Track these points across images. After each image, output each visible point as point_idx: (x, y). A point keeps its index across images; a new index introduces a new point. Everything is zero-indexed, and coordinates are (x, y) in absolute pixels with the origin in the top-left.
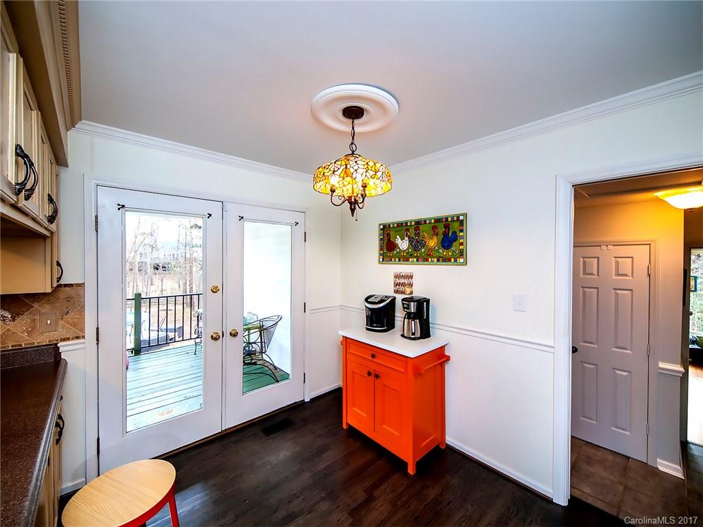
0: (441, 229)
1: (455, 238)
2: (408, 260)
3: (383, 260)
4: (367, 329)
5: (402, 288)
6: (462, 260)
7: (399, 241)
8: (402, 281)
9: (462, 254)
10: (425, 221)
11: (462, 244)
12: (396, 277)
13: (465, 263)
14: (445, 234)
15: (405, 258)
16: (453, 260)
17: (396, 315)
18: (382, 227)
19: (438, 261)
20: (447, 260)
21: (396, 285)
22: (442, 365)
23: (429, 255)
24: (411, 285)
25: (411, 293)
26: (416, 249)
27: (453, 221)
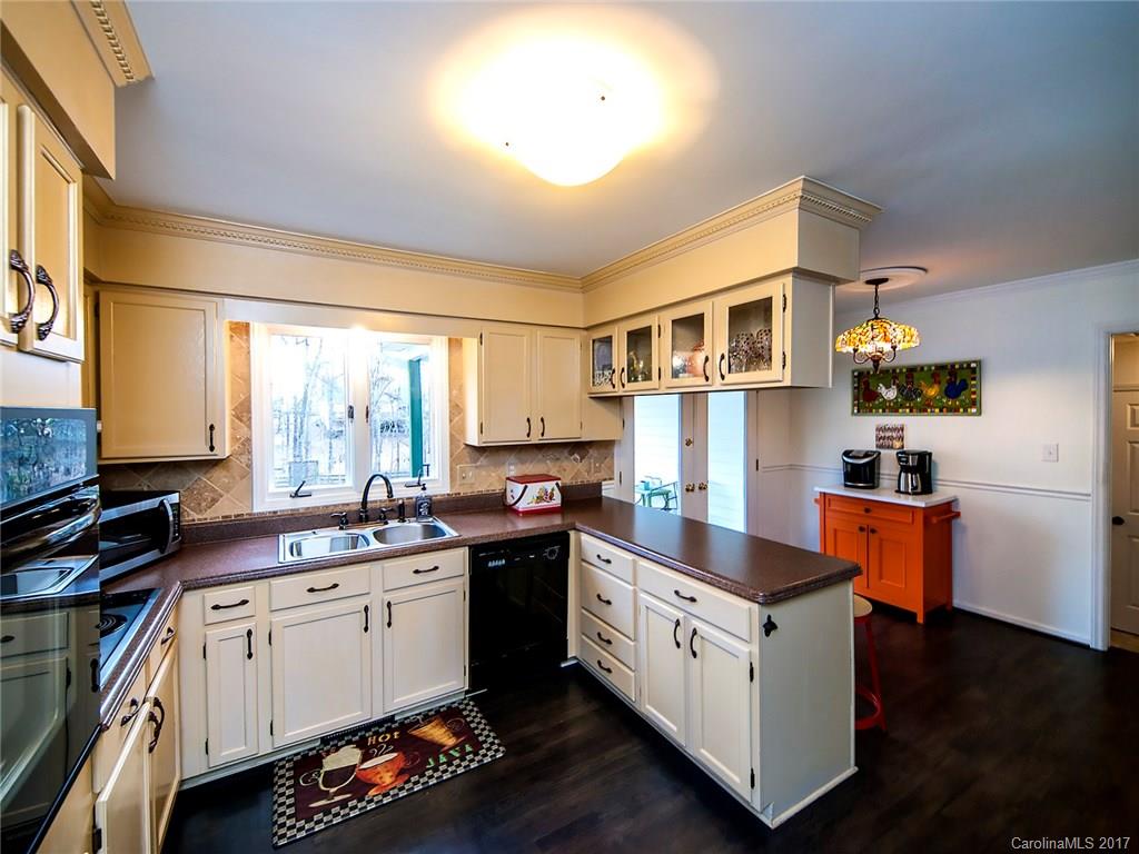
0: (945, 378)
1: (964, 386)
2: (897, 411)
3: (859, 411)
4: (846, 486)
5: (887, 442)
6: (974, 410)
7: (882, 390)
8: (889, 434)
9: (974, 403)
10: (922, 368)
11: (974, 393)
12: (878, 429)
13: (979, 413)
14: (951, 384)
15: (893, 408)
16: (961, 410)
17: (882, 472)
18: (856, 374)
19: (941, 411)
20: (953, 410)
21: (878, 439)
22: (949, 521)
23: (929, 406)
24: (901, 438)
25: (903, 447)
26: (908, 398)
27: (961, 367)
